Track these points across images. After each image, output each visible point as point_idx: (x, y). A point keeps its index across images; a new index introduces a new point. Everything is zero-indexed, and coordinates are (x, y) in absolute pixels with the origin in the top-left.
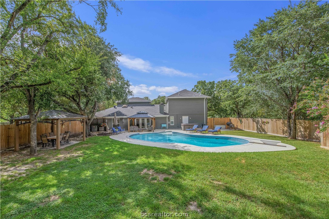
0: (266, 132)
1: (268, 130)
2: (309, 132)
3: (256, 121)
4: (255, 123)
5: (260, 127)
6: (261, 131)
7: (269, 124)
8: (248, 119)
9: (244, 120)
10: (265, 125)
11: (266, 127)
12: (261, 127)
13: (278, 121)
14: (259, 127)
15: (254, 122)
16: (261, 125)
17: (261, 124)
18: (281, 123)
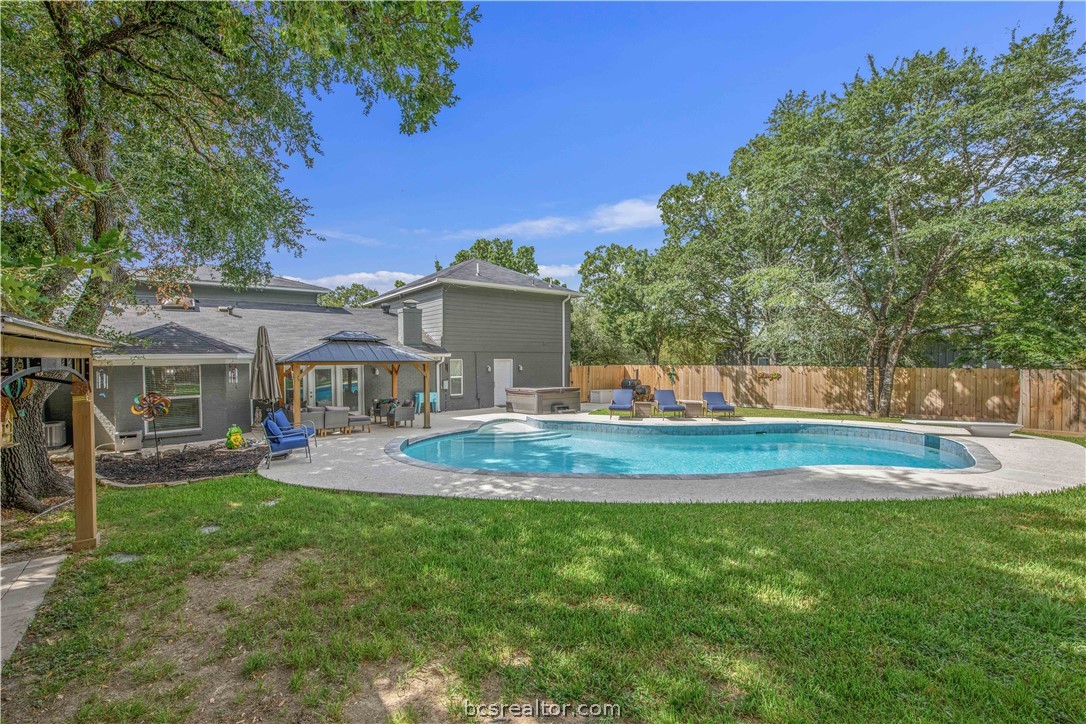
0: (768, 403)
1: (775, 399)
2: (909, 398)
3: (734, 374)
4: (728, 381)
5: (748, 390)
6: (749, 402)
7: (781, 380)
8: (701, 370)
9: (687, 373)
10: (765, 383)
11: (768, 390)
12: (752, 390)
13: (812, 372)
14: (743, 390)
15: (725, 378)
16: (750, 386)
17: (751, 382)
18: (822, 377)
